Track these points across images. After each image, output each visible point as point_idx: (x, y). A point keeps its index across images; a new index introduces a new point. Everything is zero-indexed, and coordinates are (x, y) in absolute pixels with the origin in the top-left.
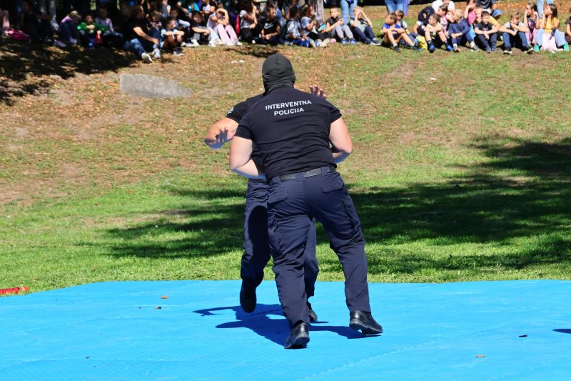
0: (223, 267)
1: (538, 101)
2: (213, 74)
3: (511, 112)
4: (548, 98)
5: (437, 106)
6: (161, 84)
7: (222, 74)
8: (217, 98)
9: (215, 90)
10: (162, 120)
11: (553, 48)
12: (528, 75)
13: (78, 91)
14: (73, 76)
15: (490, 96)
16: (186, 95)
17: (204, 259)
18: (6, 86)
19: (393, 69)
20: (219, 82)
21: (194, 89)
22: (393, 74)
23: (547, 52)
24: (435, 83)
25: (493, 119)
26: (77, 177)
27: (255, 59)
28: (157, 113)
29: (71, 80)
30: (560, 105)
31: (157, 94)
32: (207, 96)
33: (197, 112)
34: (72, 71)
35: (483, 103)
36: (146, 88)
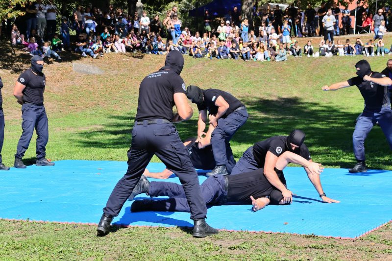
0: (121, 154)
1: (256, 82)
2: (114, 64)
3: (245, 86)
4: (261, 81)
5: (213, 82)
6: (91, 68)
7: (118, 65)
8: (116, 75)
9: (115, 72)
10: (91, 84)
11: (263, 59)
12: (252, 70)
13: (54, 70)
14: (52, 63)
15: (236, 79)
16: (102, 73)
17: (112, 149)
18: (22, 67)
19: (194, 66)
20: (117, 68)
21: (106, 71)
22: (194, 68)
23: (260, 61)
24: (212, 72)
25: (237, 89)
26: (52, 108)
27: (133, 58)
28: (89, 81)
29: (51, 65)
30: (266, 84)
31: (89, 73)
32: (112, 74)
33: (107, 81)
34: (51, 61)
35: (233, 82)
36: (85, 69)
